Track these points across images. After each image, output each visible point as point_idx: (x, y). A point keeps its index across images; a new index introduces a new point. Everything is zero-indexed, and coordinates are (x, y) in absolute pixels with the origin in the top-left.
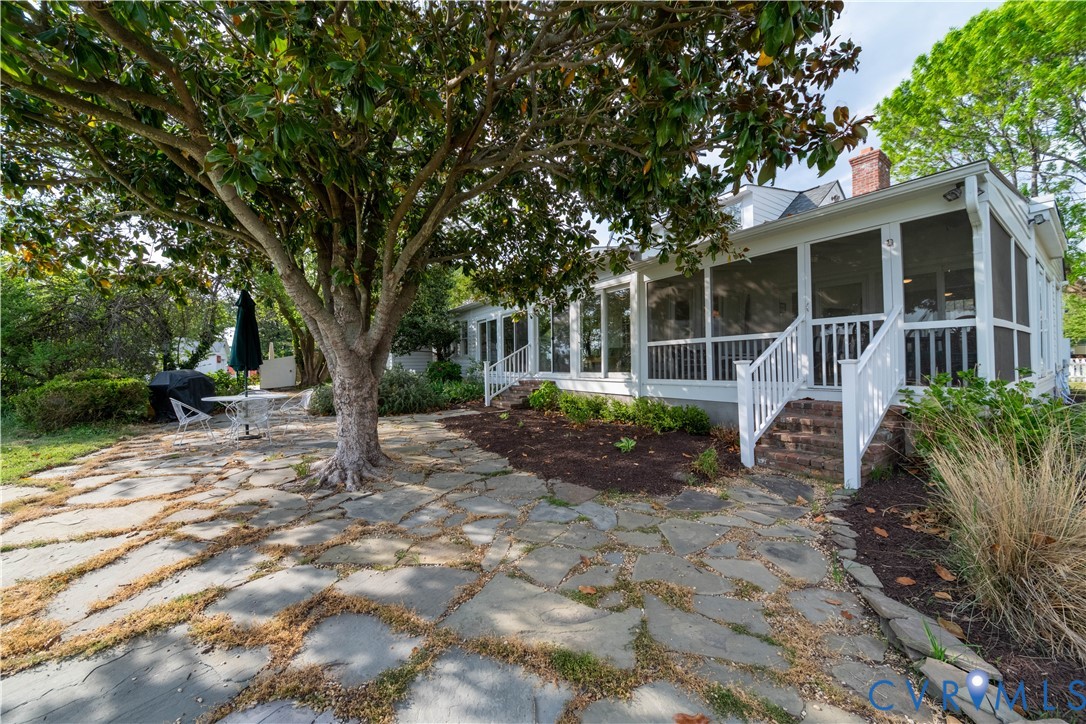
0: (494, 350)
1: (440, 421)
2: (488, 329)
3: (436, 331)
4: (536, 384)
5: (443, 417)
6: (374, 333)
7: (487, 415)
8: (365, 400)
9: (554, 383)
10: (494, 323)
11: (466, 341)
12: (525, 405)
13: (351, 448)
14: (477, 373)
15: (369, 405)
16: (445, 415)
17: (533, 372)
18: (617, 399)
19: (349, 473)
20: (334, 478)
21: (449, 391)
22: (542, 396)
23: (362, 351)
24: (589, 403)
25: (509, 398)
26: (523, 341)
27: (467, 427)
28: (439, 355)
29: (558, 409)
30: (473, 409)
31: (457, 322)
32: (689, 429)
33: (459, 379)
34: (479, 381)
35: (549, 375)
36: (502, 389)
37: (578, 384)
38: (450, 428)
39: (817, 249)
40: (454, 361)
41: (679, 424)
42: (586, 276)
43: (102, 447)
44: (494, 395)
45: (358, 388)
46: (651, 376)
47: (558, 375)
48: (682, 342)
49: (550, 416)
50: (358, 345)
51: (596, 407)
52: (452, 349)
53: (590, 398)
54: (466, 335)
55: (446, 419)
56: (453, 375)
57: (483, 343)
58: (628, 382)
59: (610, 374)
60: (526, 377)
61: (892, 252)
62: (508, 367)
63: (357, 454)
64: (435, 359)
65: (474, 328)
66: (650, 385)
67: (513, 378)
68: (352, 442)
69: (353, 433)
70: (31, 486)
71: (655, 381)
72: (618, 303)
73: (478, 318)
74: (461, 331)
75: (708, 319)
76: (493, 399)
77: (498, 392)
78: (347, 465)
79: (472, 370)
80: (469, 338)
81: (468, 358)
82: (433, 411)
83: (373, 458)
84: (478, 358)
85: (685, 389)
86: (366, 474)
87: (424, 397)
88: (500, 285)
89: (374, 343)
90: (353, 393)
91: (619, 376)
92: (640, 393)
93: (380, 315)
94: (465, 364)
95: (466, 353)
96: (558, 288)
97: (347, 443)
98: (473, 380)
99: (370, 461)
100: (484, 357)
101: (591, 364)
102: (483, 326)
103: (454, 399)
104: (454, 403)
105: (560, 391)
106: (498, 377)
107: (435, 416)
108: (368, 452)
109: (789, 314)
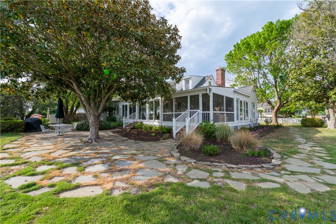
0: (126, 113)
1: (111, 132)
2: (125, 107)
3: (109, 107)
4: (137, 122)
5: (112, 131)
6: (99, 111)
7: (124, 130)
8: (96, 125)
9: (142, 122)
10: (127, 105)
11: (118, 110)
12: (134, 128)
13: (93, 135)
14: (121, 119)
15: (97, 126)
16: (112, 130)
17: (137, 120)
18: (156, 126)
19: (93, 140)
20: (90, 141)
21: (113, 125)
22: (138, 126)
23: (97, 115)
24: (149, 127)
25: (130, 126)
26: (135, 111)
27: (119, 133)
28: (109, 114)
29: (142, 129)
30: (120, 129)
31: (115, 105)
32: (168, 132)
33: (116, 121)
34: (122, 122)
35: (141, 120)
36: (128, 124)
37: (147, 122)
38: (114, 133)
39: (191, 96)
40: (114, 116)
41: (167, 131)
42: (148, 98)
43: (20, 138)
44: (126, 125)
45: (95, 122)
46: (163, 121)
47: (143, 120)
48: (169, 113)
49: (140, 130)
50: (96, 114)
51: (151, 128)
52: (113, 112)
53: (150, 126)
54: (118, 108)
55: (113, 131)
56: (114, 120)
57: (123, 111)
58: (159, 122)
59: (155, 120)
60: (135, 121)
61: (200, 99)
62: (130, 118)
63: (95, 136)
64: (108, 115)
65: (121, 107)
66: (163, 123)
67: (131, 121)
68: (93, 134)
69: (94, 132)
70: (15, 144)
71: (164, 122)
72: (157, 103)
73: (122, 104)
74: (117, 107)
75: (174, 109)
76: (126, 126)
77: (127, 125)
78: (92, 139)
79: (120, 119)
80: (119, 109)
81: (119, 115)
82: (109, 130)
83: (98, 138)
84: (122, 115)
85: (170, 124)
86: (97, 140)
87: (106, 126)
88: (128, 98)
89: (99, 113)
90: (94, 123)
91: (157, 121)
92: (161, 125)
93: (101, 107)
94: (118, 117)
95: (118, 113)
96: (142, 100)
97: (92, 134)
98: (120, 121)
99: (97, 138)
100: (123, 115)
101: (151, 118)
102: (123, 106)
103: (114, 127)
104: (114, 128)
105: (143, 124)
106: (127, 121)
107: (109, 131)
108: (97, 136)
109: (186, 109)
